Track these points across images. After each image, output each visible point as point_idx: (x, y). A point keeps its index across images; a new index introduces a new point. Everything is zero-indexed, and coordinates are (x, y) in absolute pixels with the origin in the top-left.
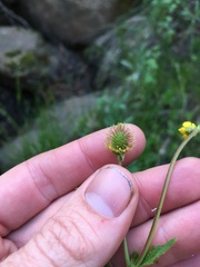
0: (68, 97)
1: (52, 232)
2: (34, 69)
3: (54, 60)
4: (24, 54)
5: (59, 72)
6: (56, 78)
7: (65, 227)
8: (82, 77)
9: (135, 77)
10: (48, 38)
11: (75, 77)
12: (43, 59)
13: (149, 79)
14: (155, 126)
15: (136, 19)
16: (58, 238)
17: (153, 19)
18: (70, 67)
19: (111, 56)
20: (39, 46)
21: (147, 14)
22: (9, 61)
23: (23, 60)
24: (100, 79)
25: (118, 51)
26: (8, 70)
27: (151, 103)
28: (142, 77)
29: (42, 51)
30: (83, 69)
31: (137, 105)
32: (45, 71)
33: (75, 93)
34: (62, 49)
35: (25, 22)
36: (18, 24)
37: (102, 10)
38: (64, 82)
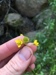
0: (28, 32)
1: (10, 64)
2: (19, 24)
3: (24, 22)
4: (16, 21)
5: (26, 25)
6: (25, 27)
7: (13, 63)
8: (32, 26)
9: (47, 27)
10: (23, 16)
11: (30, 26)
12: (22, 22)
13: (52, 28)
14: (53, 41)
15: (47, 10)
16: (12, 66)
17: (52, 10)
18: (29, 24)
19: (40, 21)
20: (20, 18)
21: (51, 9)
22: (12, 22)
23: (16, 22)
24: (37, 27)
25: (42, 19)
26: (12, 25)
27: (52, 35)
28: (49, 27)
29: (21, 19)
30: (32, 24)
31: (48, 35)
32: (22, 25)
33: (30, 31)
34: (27, 18)
35: (17, 12)
36: (15, 12)
37: (38, 8)
38: (27, 28)
